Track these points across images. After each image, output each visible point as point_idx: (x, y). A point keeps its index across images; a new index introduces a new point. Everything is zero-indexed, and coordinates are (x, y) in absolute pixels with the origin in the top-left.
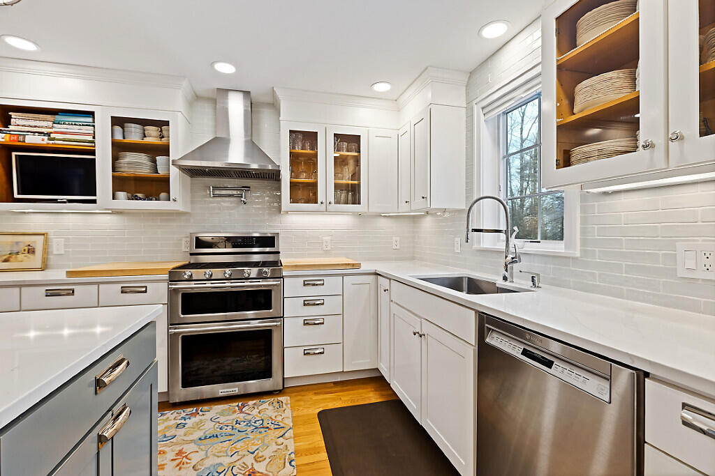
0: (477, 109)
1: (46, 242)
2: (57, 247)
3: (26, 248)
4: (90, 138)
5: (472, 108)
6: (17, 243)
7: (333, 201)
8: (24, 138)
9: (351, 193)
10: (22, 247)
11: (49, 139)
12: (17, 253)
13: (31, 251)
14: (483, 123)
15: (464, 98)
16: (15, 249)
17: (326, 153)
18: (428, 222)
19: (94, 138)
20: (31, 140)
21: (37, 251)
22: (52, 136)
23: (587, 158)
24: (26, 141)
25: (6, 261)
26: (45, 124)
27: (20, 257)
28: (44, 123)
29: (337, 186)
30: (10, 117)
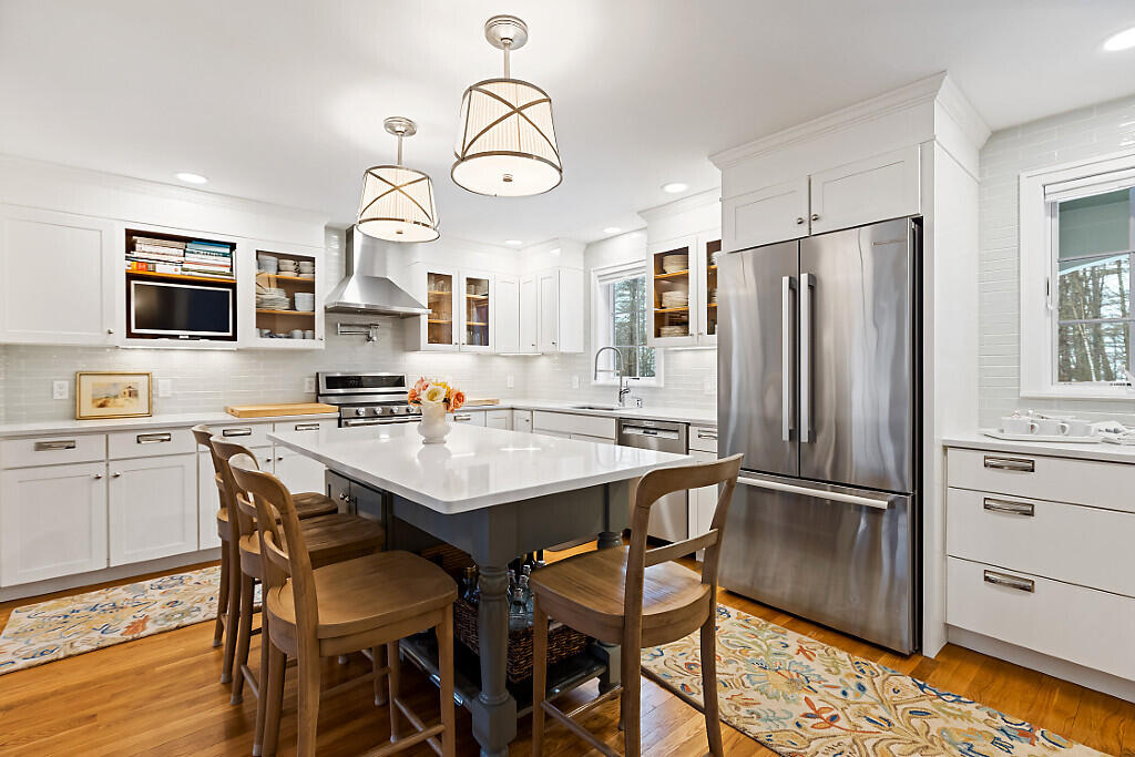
0: (593, 276)
1: (150, 382)
2: (163, 387)
3: (127, 391)
4: (227, 270)
5: (590, 275)
6: (115, 385)
7: (465, 342)
8: (155, 268)
9: (479, 334)
10: (121, 389)
11: (183, 270)
12: (116, 397)
13: (133, 394)
14: (599, 289)
15: (582, 263)
16: (113, 392)
17: (460, 294)
18: (543, 363)
19: (231, 270)
20: (162, 269)
21: (140, 393)
22: (185, 266)
23: (669, 335)
24: (157, 270)
25: (102, 406)
26: (175, 251)
27: (120, 401)
28: (173, 252)
29: (470, 328)
30: (135, 242)
